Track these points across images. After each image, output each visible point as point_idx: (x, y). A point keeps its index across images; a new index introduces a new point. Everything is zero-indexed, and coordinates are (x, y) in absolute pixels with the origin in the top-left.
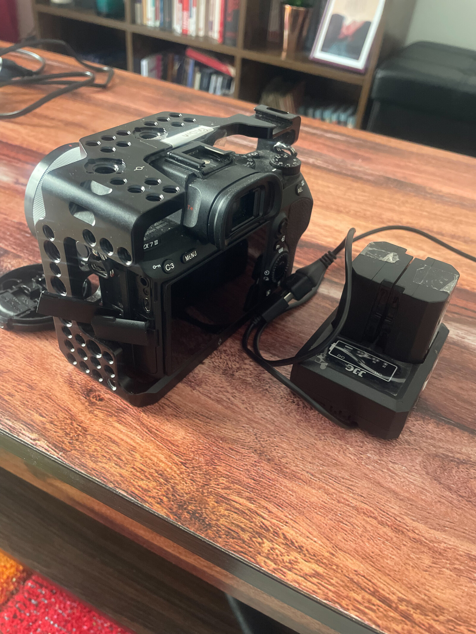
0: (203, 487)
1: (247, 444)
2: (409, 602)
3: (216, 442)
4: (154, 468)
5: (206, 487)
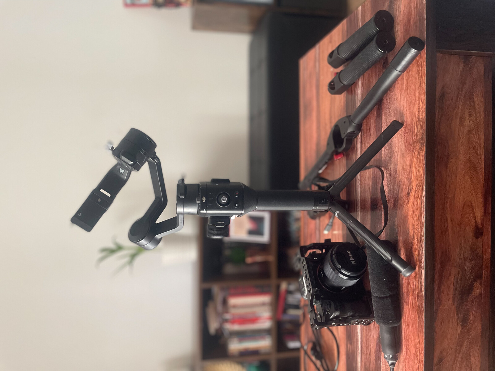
0: (416, 142)
2: (419, 78)
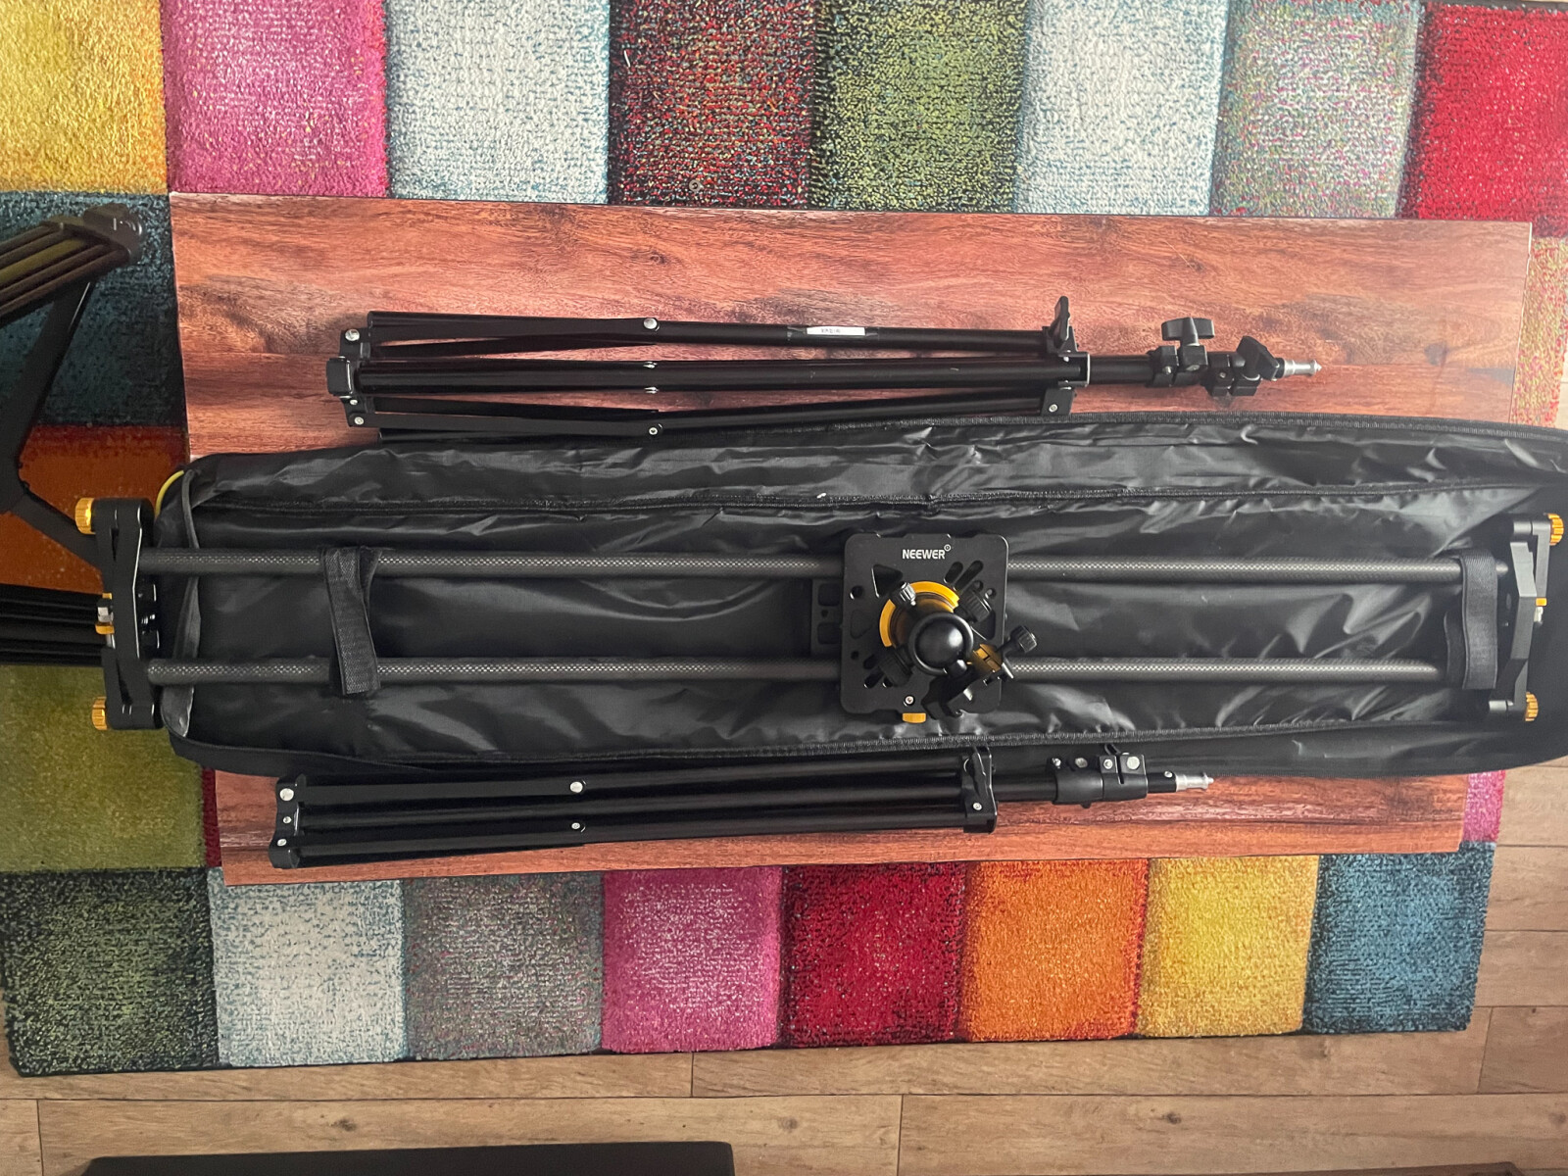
1: (548, 274)
5: (556, 233)
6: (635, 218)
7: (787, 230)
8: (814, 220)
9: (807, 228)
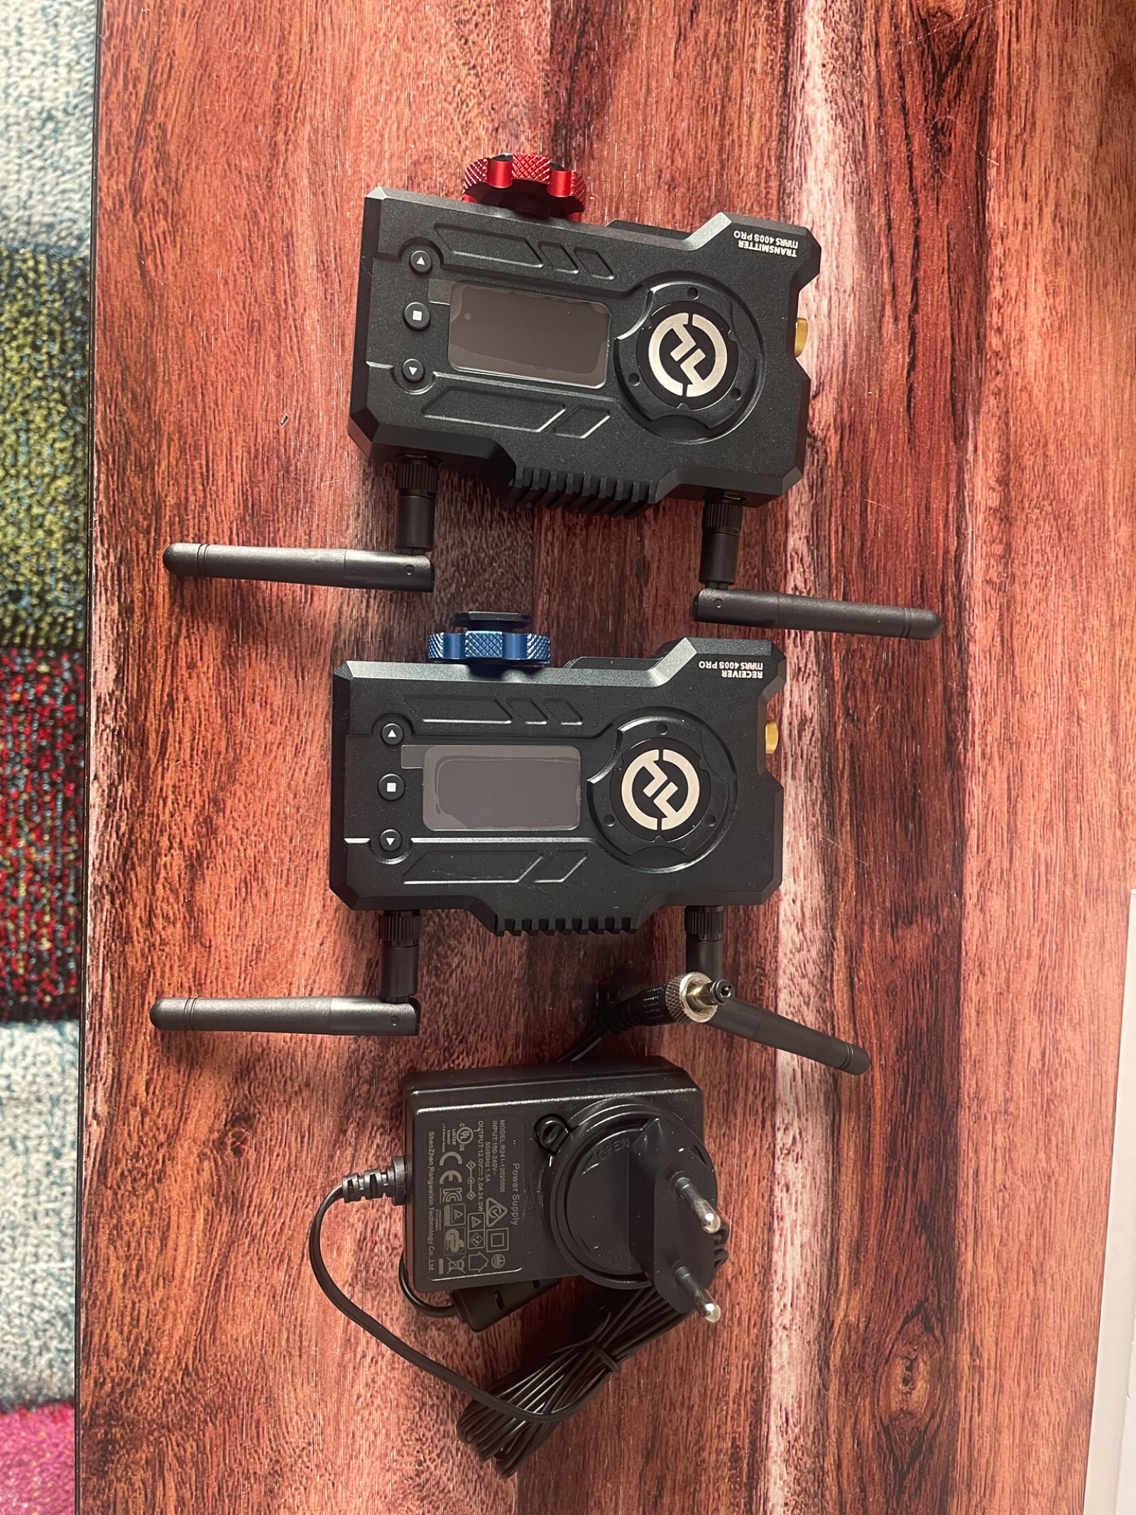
0: (162, 1425)
1: (283, 1442)
3: (258, 1393)
4: (153, 1335)
5: (164, 1431)
6: (116, 1208)
7: (152, 756)
8: (120, 669)
9: (144, 693)
